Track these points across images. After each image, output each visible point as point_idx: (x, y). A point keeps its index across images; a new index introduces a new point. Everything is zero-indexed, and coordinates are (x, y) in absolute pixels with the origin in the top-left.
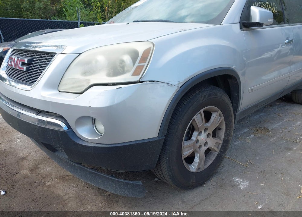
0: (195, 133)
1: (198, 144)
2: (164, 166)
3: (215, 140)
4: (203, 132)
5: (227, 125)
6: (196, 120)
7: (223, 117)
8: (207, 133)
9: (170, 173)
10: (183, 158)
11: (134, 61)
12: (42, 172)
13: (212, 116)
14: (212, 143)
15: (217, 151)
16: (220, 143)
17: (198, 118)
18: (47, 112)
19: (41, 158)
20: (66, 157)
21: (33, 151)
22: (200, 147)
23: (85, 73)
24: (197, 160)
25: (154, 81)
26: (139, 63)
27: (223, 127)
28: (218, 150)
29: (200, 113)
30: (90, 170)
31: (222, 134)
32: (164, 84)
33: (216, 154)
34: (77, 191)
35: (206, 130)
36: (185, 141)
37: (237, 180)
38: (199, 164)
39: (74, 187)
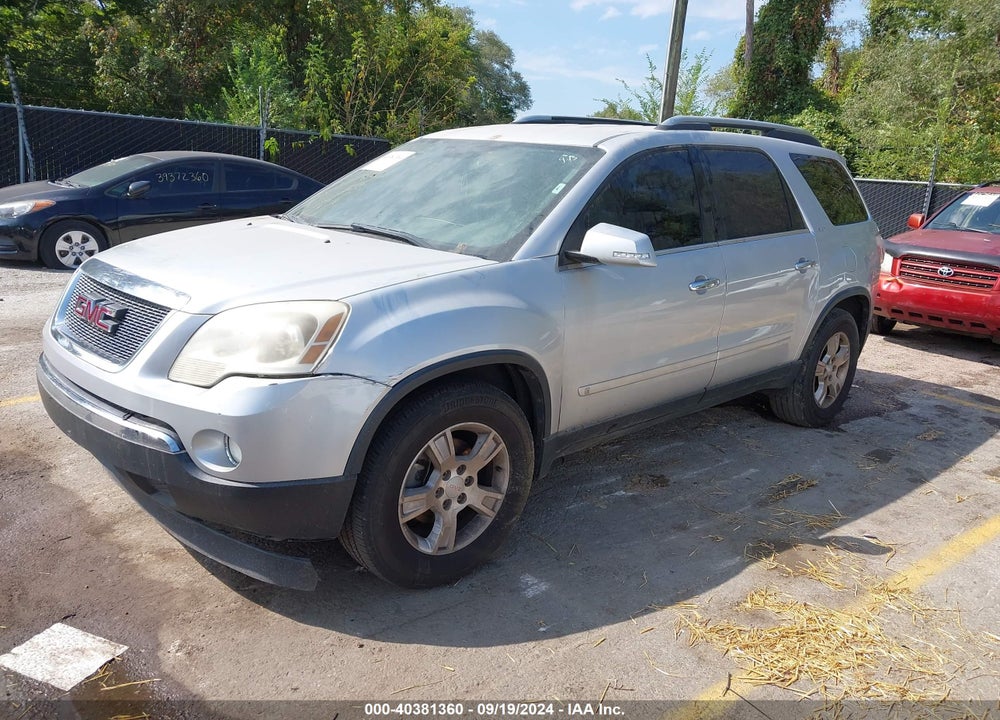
0: (435, 475)
1: (442, 499)
2: (359, 535)
3: (483, 493)
4: (454, 474)
5: (513, 462)
6: (433, 447)
7: (503, 445)
8: (465, 475)
9: (369, 548)
10: (402, 521)
11: (307, 338)
12: (121, 539)
13: (477, 442)
14: (475, 497)
15: (490, 516)
16: (497, 500)
17: (440, 446)
18: (145, 416)
19: (121, 510)
20: (173, 504)
21: (103, 494)
22: (447, 504)
23: (219, 352)
24: (438, 529)
25: (341, 374)
26: (316, 341)
27: (506, 465)
28: (493, 515)
29: (445, 435)
30: (217, 533)
31: (504, 480)
32: (359, 380)
33: (489, 521)
34: (191, 579)
35: (461, 470)
36: (406, 487)
37: (529, 579)
38: (442, 538)
39: (184, 571)
